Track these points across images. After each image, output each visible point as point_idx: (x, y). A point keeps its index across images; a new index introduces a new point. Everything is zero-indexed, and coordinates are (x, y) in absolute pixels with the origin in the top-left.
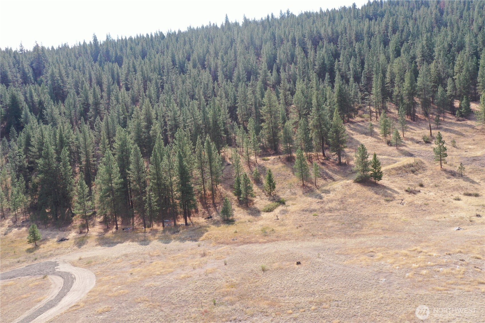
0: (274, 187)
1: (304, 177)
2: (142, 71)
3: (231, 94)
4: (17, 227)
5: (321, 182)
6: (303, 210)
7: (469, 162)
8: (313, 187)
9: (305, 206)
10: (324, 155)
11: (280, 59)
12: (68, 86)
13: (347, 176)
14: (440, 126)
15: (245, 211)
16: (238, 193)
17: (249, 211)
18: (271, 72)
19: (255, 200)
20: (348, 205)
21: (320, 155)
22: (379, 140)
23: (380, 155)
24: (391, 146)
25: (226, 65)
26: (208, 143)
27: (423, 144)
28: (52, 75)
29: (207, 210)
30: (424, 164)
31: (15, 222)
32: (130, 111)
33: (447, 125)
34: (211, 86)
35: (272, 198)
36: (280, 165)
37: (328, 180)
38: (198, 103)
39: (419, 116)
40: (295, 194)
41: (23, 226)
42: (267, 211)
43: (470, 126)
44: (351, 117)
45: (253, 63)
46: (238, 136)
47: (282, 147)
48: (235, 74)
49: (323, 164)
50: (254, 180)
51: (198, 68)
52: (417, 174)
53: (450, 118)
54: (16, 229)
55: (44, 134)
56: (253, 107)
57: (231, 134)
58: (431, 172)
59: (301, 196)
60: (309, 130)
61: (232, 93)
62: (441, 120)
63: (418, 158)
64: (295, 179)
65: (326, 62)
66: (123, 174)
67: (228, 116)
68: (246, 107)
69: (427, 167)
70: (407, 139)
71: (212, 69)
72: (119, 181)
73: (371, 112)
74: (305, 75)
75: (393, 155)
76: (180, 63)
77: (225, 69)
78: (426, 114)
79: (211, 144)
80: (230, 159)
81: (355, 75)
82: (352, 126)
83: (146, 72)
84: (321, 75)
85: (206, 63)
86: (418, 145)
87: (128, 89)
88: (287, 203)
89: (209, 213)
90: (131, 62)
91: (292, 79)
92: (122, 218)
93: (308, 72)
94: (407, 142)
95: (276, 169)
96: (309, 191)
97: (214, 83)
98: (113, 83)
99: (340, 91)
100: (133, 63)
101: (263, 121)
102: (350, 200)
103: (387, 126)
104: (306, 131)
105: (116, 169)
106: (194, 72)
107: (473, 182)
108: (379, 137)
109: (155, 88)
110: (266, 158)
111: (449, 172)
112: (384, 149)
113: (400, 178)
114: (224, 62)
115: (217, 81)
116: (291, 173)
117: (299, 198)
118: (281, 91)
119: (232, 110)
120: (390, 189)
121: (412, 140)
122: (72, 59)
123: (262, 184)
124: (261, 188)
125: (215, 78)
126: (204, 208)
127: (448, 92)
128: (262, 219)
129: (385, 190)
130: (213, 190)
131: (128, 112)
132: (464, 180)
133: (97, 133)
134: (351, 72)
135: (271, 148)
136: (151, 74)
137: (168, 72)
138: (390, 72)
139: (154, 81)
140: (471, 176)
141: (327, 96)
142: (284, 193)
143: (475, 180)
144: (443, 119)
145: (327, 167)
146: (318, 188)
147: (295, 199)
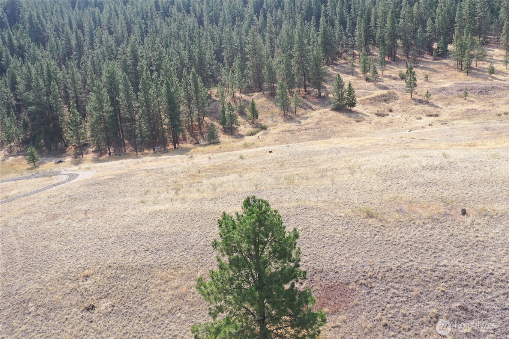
0: (257, 116)
1: (285, 107)
2: (124, 15)
3: (216, 36)
5: (300, 111)
6: (282, 131)
7: (437, 92)
8: (293, 115)
9: (284, 129)
10: (306, 91)
11: (267, 3)
12: (48, 31)
13: (325, 106)
14: (418, 65)
15: (230, 136)
16: (223, 123)
17: (233, 136)
18: (258, 16)
19: (239, 128)
20: (323, 125)
21: (302, 91)
22: (359, 78)
23: (358, 89)
24: (369, 82)
25: (211, 11)
26: (194, 75)
27: (399, 80)
28: (31, 18)
29: (195, 138)
30: (396, 94)
31: (10, 152)
32: (115, 52)
33: (424, 64)
34: (197, 30)
35: (255, 126)
36: (264, 99)
37: (308, 109)
38: (184, 45)
39: (400, 57)
40: (277, 121)
42: (250, 135)
43: (444, 64)
44: (336, 60)
45: (239, 7)
46: (224, 78)
47: (265, 85)
48: (221, 19)
49: (304, 97)
50: (239, 112)
51: (183, 13)
52: (388, 103)
53: (428, 58)
56: (239, 49)
57: (217, 77)
58: (402, 101)
59: (281, 123)
61: (218, 36)
62: (420, 60)
63: (391, 91)
64: (277, 110)
65: (312, 6)
67: (214, 57)
68: (232, 48)
69: (399, 97)
70: (385, 76)
71: (198, 14)
72: (110, 109)
73: (354, 55)
74: (291, 17)
75: (370, 89)
76: (164, 8)
77: (211, 14)
78: (407, 54)
79: (197, 76)
80: (216, 96)
81: (341, 19)
82: (335, 68)
83: (129, 16)
84: (307, 19)
85: (191, 8)
86: (394, 81)
87: (111, 33)
88: (268, 129)
89: (196, 140)
90: (112, 7)
91: (279, 24)
92: (114, 147)
93: (294, 17)
94: (384, 79)
95: (260, 103)
96: (289, 119)
97: (199, 28)
98: (95, 26)
99: (325, 32)
100: (115, 8)
101: (248, 59)
102: (325, 122)
103: (367, 63)
104: (289, 67)
105: (106, 96)
106: (179, 15)
107: (437, 107)
108: (359, 75)
109: (140, 32)
110: (250, 94)
111: (418, 100)
112: (362, 85)
113: (373, 106)
114: (209, 6)
115: (203, 26)
116: (274, 106)
117: (280, 124)
118: (267, 34)
119: (218, 53)
120: (362, 114)
121: (390, 77)
122: (48, 5)
123: (246, 115)
124: (245, 119)
125: (201, 23)
126: (192, 137)
128: (245, 139)
129: (358, 114)
130: (200, 121)
131: (113, 54)
132: (429, 106)
134: (338, 16)
135: (256, 86)
136: (134, 19)
137: (152, 16)
138: (374, 15)
139: (138, 26)
140: (436, 103)
141: (311, 37)
142: (267, 122)
143: (439, 106)
144: (421, 59)
145: (308, 99)
146: (298, 116)
147: (276, 125)
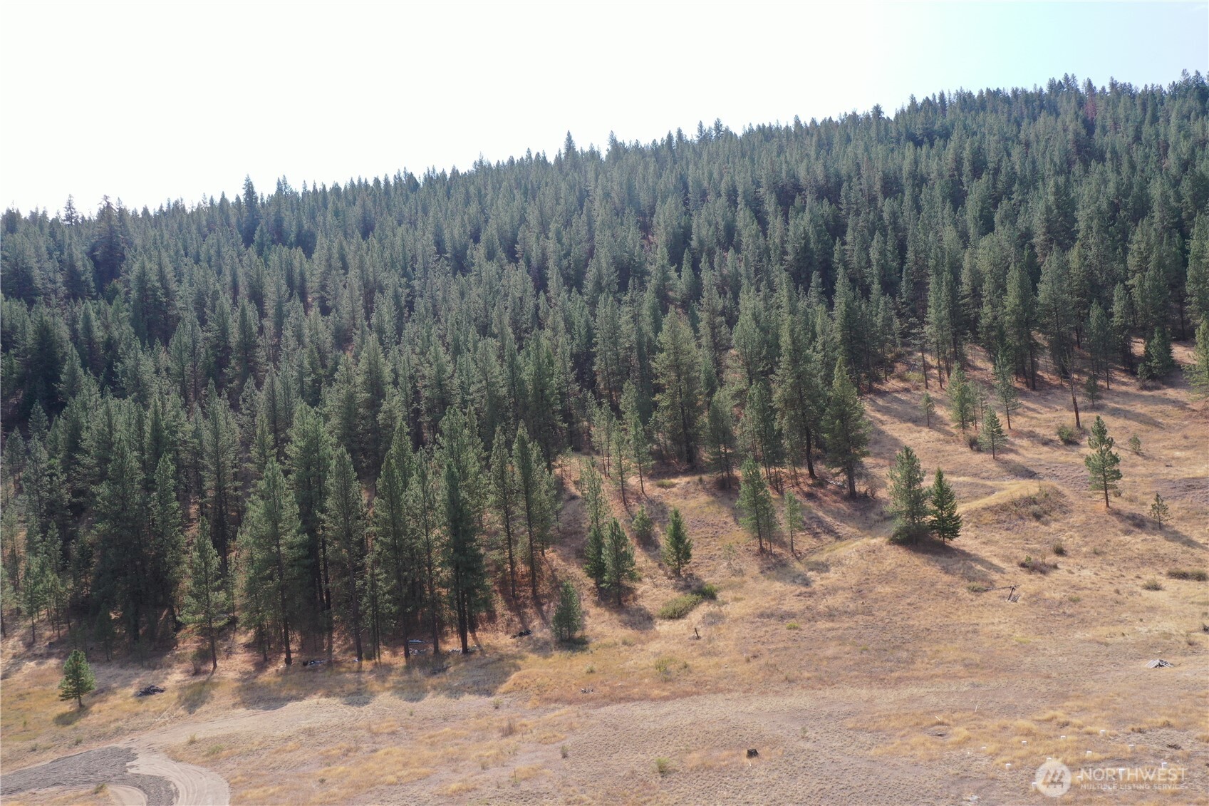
0: (688, 555)
1: (763, 527)
2: (361, 267)
3: (579, 321)
4: (34, 657)
5: (804, 542)
6: (762, 615)
7: (1176, 492)
8: (786, 555)
9: (766, 604)
10: (812, 474)
11: (699, 237)
12: (179, 304)
13: (870, 527)
14: (1100, 402)
15: (615, 616)
16: (597, 571)
17: (624, 617)
18: (678, 270)
19: (641, 588)
20: (876, 601)
21: (802, 475)
22: (949, 437)
23: (952, 473)
24: (979, 450)
25: (567, 254)
26: (523, 444)
27: (1058, 447)
28: (142, 278)
29: (519, 614)
30: (1064, 496)
31: (29, 646)
32: (330, 364)
33: (1117, 399)
34: (530, 303)
35: (682, 583)
36: (703, 498)
37: (823, 536)
38: (499, 344)
39: (1046, 376)
40: (740, 572)
41: (49, 656)
42: (671, 618)
43: (1175, 402)
44: (879, 380)
45: (635, 246)
46: (598, 426)
47: (705, 455)
48: (591, 275)
49: (810, 496)
50: (638, 537)
51: (500, 260)
52: (1046, 524)
53: (1124, 383)
54: (32, 664)
55: (114, 422)
56: (635, 354)
57: (578, 422)
58: (1083, 517)
59: (755, 579)
60: (774, 411)
61: (582, 321)
62: (1102, 387)
63: (1048, 482)
64: (740, 536)
65: (812, 245)
66: (309, 521)
67: (572, 376)
68: (617, 355)
69: (1072, 504)
70: (1019, 434)
71: (534, 263)
72: (298, 539)
73: (927, 367)
74: (761, 274)
75: (985, 475)
76: (455, 248)
77: (565, 263)
78: (1064, 373)
79: (530, 446)
80: (576, 483)
81: (884, 276)
82: (880, 402)
83: (371, 269)
84: (799, 278)
85: (518, 247)
86: (1046, 449)
87: (325, 311)
88: (719, 596)
89: (522, 621)
90: (336, 245)
91: (730, 287)
92: (302, 633)
93: (767, 270)
94: (1018, 441)
95: (692, 510)
96: (775, 565)
97: (537, 296)
98: (291, 295)
99: (850, 314)
100: (341, 248)
101: (659, 389)
102: (880, 589)
103: (968, 401)
104: (767, 414)
105: (290, 507)
106: (490, 269)
107: (1190, 543)
108: (947, 428)
109: (393, 308)
110: (666, 481)
111: (1128, 517)
112: (962, 459)
113: (1004, 533)
114: (562, 245)
115: (546, 292)
116: (730, 520)
117: (751, 584)
118: (704, 316)
119: (582, 361)
120: (981, 561)
121: (1031, 435)
122: (192, 239)
123: (657, 547)
124: (654, 558)
125: (541, 284)
126: (511, 609)
127: (1115, 319)
128: (658, 637)
129: (968, 562)
130: (533, 562)
131: (324, 366)
132: (1167, 539)
133: (246, 419)
134: (875, 270)
135: (680, 455)
136: (382, 276)
137: (426, 270)
138: (970, 270)
139: (390, 292)
140: (1182, 528)
141: (818, 329)
142: (714, 571)
143: (1195, 538)
144: (1105, 384)
145: (821, 503)
146: (799, 557)
147: (741, 586)
